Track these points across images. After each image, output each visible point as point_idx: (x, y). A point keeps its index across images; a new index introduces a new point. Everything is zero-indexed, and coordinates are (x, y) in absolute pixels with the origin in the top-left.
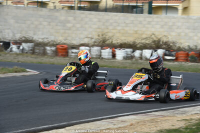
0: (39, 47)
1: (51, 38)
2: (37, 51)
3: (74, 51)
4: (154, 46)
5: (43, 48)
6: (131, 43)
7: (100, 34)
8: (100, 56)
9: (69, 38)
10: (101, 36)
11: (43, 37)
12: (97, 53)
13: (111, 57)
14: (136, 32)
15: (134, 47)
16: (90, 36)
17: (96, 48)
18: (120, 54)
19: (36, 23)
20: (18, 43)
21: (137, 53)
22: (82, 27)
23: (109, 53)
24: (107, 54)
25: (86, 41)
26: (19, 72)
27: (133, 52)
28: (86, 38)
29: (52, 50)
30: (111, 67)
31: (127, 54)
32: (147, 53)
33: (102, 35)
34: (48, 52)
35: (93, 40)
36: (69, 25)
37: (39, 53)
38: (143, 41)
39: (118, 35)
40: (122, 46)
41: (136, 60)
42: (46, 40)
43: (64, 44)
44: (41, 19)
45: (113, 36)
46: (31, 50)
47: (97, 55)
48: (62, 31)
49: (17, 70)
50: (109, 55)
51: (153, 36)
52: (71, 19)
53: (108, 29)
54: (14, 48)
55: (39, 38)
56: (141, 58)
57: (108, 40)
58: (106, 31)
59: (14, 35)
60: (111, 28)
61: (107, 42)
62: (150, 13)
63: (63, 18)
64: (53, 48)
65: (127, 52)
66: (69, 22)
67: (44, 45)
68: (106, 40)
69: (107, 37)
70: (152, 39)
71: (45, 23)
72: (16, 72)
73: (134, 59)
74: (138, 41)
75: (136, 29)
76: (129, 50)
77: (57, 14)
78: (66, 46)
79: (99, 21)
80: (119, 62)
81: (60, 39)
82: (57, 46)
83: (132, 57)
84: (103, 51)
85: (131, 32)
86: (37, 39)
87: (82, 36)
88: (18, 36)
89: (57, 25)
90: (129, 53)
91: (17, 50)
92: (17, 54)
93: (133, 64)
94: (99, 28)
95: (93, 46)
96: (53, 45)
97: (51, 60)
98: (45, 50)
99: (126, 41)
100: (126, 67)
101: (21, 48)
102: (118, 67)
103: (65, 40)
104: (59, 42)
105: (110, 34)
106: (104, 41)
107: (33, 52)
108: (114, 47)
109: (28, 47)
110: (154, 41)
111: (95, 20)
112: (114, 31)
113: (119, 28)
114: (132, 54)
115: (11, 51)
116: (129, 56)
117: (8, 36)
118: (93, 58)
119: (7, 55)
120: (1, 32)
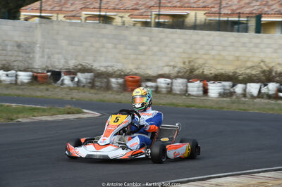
0: (100, 79)
1: (118, 66)
2: (98, 84)
3: (150, 84)
4: (263, 78)
5: (106, 80)
6: (231, 74)
7: (186, 60)
8: (185, 93)
9: (143, 67)
10: (187, 63)
11: (105, 64)
12: (182, 87)
13: (201, 93)
14: (237, 58)
15: (234, 79)
16: (172, 64)
17: (180, 81)
18: (215, 89)
19: (97, 45)
20: (72, 73)
21: (239, 89)
22: (160, 51)
23: (199, 87)
24: (196, 89)
25: (166, 70)
26: (73, 113)
27: (234, 86)
28: (167, 66)
29: (118, 83)
30: (201, 107)
31: (224, 89)
32: (253, 88)
33: (189, 62)
34: (113, 85)
35: (176, 69)
36: (143, 48)
37: (101, 87)
38: (248, 71)
39: (211, 62)
40: (217, 78)
41: (238, 97)
42: (110, 70)
43: (136, 74)
44: (104, 40)
45: (204, 64)
46: (90, 83)
47: (181, 90)
48: (133, 57)
49: (70, 111)
50: (198, 91)
51: (262, 64)
52: (145, 39)
53: (197, 53)
54: (66, 79)
55: (101, 66)
56: (244, 95)
57: (198, 69)
58: (194, 56)
59: (66, 62)
60: (201, 52)
61: (197, 72)
62: (258, 31)
63: (134, 38)
64: (121, 81)
65: (224, 86)
66: (142, 44)
67: (107, 75)
68: (195, 70)
69: (196, 65)
70: (261, 67)
71: (110, 46)
72: (69, 113)
73: (234, 97)
74: (240, 71)
75: (237, 54)
76: (227, 84)
77: (126, 33)
78: (138, 78)
79: (186, 43)
80: (213, 101)
81: (130, 67)
82: (127, 77)
83: (232, 94)
84: (189, 84)
85: (231, 58)
86: (98, 68)
87: (161, 64)
88: (72, 64)
89: (125, 48)
90: (228, 88)
91: (70, 82)
92: (70, 89)
93: (233, 103)
94: (184, 52)
95: (176, 77)
96: (120, 76)
97: (117, 97)
98: (108, 83)
99: (223, 71)
100: (223, 108)
101: (76, 79)
102: (211, 108)
103: (137, 69)
104: (128, 71)
105: (200, 61)
106: (192, 71)
107: (92, 85)
108: (205, 79)
109: (86, 79)
110: (264, 72)
111: (179, 41)
112: (206, 57)
113: (213, 53)
114: (232, 90)
115: (62, 84)
116: (228, 91)
117: (59, 63)
118: (175, 94)
119: (58, 90)
120: (49, 58)
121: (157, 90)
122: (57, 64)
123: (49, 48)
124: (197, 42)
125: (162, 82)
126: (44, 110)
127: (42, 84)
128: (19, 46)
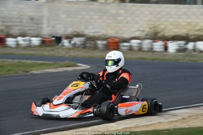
0: (90, 41)
1: (102, 32)
2: (88, 45)
3: (126, 44)
5: (93, 42)
6: (185, 35)
7: (152, 26)
8: (151, 50)
9: (120, 32)
10: (152, 28)
11: (93, 31)
12: (148, 46)
13: (162, 50)
14: (189, 24)
15: (187, 39)
16: (142, 29)
17: (148, 41)
18: (173, 47)
19: (88, 17)
20: (69, 38)
21: (190, 46)
22: (133, 20)
23: (161, 46)
24: (159, 47)
25: (137, 34)
26: (71, 66)
27: (186, 44)
29: (103, 45)
30: (163, 60)
32: (201, 45)
33: (155, 27)
34: (100, 46)
35: (145, 33)
36: (120, 18)
37: (91, 47)
38: (197, 33)
40: (175, 38)
41: (190, 52)
42: (97, 35)
43: (115, 37)
44: (92, 13)
45: (164, 29)
46: (83, 44)
47: (149, 48)
48: (113, 25)
49: (68, 65)
52: (121, 12)
53: (159, 21)
54: (66, 42)
55: (90, 32)
56: (194, 50)
57: (159, 33)
58: (158, 23)
59: (66, 30)
60: (163, 20)
61: (160, 35)
63: (113, 11)
64: (105, 42)
65: (179, 44)
66: (120, 15)
67: (93, 39)
69: (159, 30)
71: (96, 17)
72: (67, 67)
73: (187, 52)
74: (191, 33)
75: (189, 20)
76: (182, 43)
77: (108, 7)
78: (117, 40)
79: (151, 14)
80: (171, 55)
81: (111, 33)
82: (109, 40)
83: (185, 50)
84: (155, 44)
85: (184, 24)
86: (88, 34)
87: (133, 29)
88: (69, 31)
89: (108, 19)
90: (182, 45)
91: (68, 44)
92: (69, 49)
93: (187, 56)
95: (145, 39)
96: (104, 39)
97: (102, 54)
98: (96, 45)
99: (178, 33)
100: (178, 60)
101: (73, 42)
102: (170, 60)
103: (116, 34)
104: (109, 35)
105: (162, 27)
106: (156, 33)
107: (84, 46)
108: (166, 39)
109: (80, 42)
111: (146, 12)
112: (166, 23)
113: (171, 20)
114: (185, 47)
115: (63, 46)
116: (182, 48)
117: (60, 31)
118: (144, 51)
119: (60, 50)
120: (53, 27)
121: (131, 48)
122: (58, 31)
123: (53, 20)
124: (159, 13)
125: (134, 43)
126: (50, 65)
127: (49, 46)
128: (32, 19)
